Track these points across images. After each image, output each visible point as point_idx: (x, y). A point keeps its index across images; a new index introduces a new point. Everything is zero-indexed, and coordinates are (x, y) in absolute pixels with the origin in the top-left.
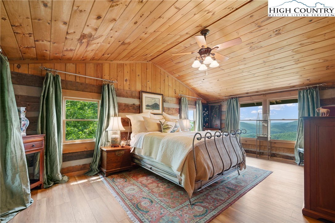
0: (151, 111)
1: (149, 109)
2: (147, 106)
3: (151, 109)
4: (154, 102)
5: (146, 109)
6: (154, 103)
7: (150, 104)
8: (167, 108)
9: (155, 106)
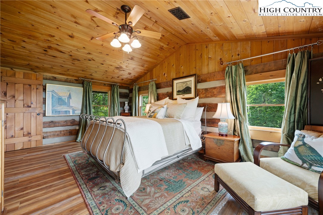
0: (181, 96)
1: (180, 94)
2: (179, 91)
3: (182, 94)
4: (186, 85)
5: (177, 95)
6: (185, 87)
7: (181, 89)
8: (202, 89)
9: (187, 90)
